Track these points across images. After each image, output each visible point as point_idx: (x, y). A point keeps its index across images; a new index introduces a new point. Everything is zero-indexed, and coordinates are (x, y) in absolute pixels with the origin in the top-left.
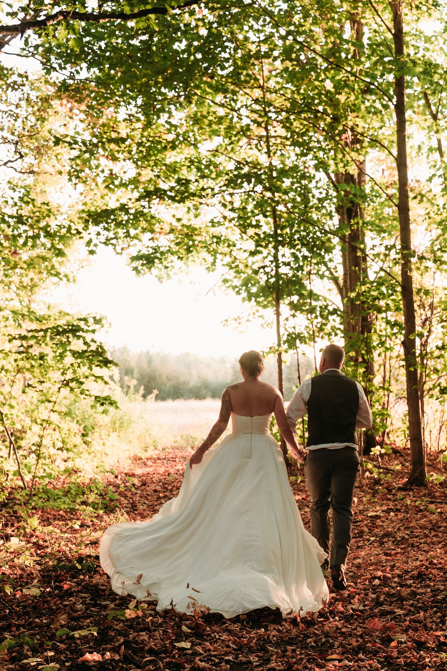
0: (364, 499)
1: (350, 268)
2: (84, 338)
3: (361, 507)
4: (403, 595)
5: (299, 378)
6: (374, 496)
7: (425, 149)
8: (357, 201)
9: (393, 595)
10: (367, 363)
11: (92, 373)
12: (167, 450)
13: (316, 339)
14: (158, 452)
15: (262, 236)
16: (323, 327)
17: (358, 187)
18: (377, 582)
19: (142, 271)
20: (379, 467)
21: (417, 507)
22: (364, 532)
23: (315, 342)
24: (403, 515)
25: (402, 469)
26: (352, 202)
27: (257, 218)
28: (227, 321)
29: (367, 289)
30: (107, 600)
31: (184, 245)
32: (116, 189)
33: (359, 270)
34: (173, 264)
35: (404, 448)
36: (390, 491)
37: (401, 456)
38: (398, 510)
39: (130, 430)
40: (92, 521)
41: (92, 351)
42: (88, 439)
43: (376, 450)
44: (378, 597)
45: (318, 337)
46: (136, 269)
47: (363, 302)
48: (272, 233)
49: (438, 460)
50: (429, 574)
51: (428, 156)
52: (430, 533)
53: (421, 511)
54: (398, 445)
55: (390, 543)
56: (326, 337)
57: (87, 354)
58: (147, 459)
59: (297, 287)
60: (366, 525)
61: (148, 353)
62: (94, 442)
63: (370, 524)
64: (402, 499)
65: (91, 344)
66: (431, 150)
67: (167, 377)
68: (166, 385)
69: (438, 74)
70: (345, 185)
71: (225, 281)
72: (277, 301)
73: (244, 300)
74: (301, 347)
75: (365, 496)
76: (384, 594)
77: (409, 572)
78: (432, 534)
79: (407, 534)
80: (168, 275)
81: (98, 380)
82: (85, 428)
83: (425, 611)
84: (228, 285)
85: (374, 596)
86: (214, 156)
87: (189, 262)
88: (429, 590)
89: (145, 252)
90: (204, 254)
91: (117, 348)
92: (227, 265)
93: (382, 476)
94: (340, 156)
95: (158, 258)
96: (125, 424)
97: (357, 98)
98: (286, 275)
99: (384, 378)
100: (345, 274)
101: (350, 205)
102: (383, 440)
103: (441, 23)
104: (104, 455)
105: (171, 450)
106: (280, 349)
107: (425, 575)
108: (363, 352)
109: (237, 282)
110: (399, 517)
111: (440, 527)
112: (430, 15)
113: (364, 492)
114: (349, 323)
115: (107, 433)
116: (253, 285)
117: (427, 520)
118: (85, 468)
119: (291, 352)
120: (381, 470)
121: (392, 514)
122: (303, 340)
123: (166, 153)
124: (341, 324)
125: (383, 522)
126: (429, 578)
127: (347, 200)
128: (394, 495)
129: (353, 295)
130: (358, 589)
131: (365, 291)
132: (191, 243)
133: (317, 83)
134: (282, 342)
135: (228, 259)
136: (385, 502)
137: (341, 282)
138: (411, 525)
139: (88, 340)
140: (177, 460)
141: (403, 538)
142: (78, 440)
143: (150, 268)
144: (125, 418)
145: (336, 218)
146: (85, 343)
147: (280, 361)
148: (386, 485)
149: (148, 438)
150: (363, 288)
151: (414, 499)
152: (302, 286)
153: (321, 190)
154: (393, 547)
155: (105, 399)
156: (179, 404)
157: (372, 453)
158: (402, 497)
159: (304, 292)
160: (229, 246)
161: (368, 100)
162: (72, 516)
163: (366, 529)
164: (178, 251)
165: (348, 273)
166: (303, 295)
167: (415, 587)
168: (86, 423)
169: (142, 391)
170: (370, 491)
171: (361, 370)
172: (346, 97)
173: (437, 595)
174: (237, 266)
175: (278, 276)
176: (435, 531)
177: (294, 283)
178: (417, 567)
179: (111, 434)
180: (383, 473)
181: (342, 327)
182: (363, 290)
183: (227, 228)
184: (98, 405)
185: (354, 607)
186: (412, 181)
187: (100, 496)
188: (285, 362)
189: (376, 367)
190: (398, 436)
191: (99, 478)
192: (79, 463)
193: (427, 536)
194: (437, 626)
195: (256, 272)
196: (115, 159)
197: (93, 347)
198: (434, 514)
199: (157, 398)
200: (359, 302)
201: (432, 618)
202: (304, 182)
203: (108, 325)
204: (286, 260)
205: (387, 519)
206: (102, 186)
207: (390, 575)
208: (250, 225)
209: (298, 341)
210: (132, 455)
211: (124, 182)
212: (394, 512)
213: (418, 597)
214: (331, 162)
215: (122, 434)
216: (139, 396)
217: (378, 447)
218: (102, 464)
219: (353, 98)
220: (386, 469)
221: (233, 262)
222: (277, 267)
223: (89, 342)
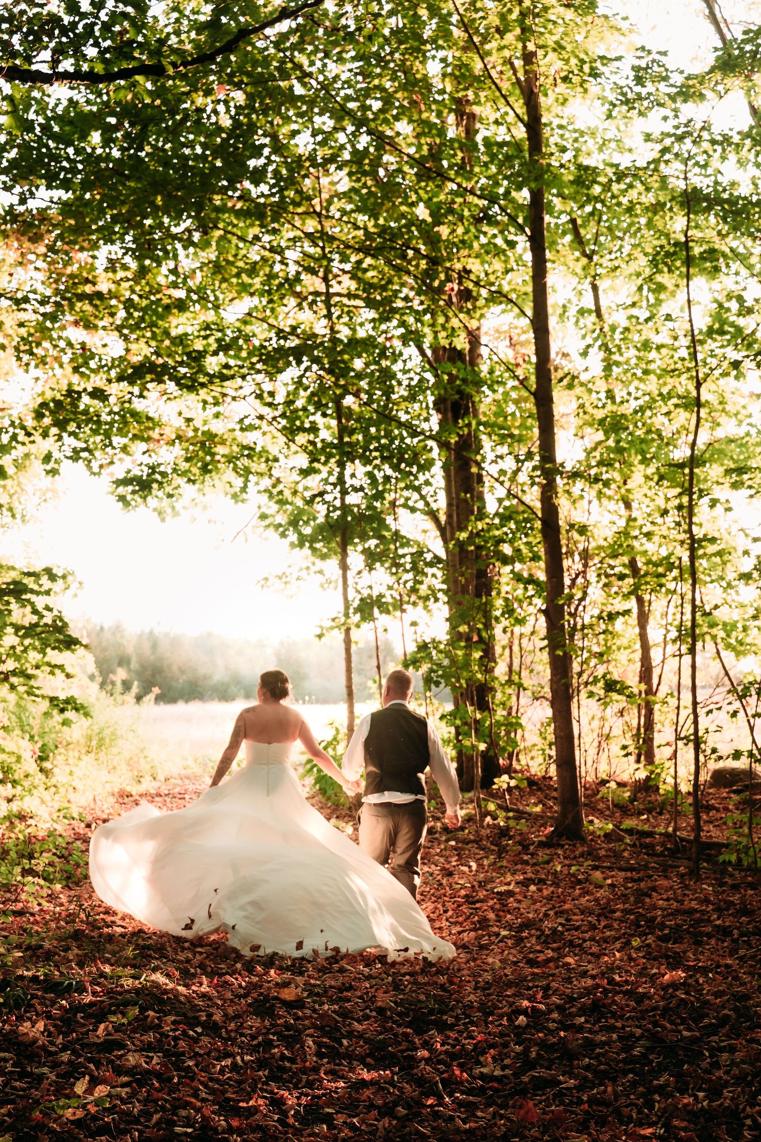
0: (486, 862)
1: (458, 495)
2: (33, 604)
3: (481, 876)
4: (570, 1047)
5: (378, 667)
6: (500, 857)
7: (572, 311)
8: (468, 390)
9: (551, 1048)
10: (485, 644)
11: (46, 660)
12: (172, 781)
13: (405, 606)
14: (158, 784)
15: (319, 445)
16: (418, 586)
17: (469, 368)
18: (522, 1020)
19: (133, 503)
20: (507, 809)
21: (573, 875)
22: (488, 920)
23: (403, 611)
24: (551, 889)
25: (543, 811)
26: (460, 392)
27: (312, 418)
28: (266, 579)
29: (485, 527)
30: (44, 1065)
31: (198, 461)
32: (92, 375)
33: (472, 497)
34: (180, 491)
35: (544, 777)
36: (525, 848)
37: (540, 789)
38: (542, 881)
39: (114, 750)
40: (39, 904)
41: (46, 625)
42: (47, 765)
43: (502, 781)
44: (526, 1051)
45: (408, 603)
46: (122, 498)
47: (479, 548)
48: (336, 441)
49: (599, 796)
50: (610, 1005)
51: (577, 322)
52: (599, 921)
53: (579, 882)
54: (533, 773)
55: (533, 940)
56: (421, 604)
57: (39, 629)
58: (141, 795)
59: (375, 525)
60: (492, 908)
61: (151, 633)
62: (55, 770)
63: (497, 906)
64: (548, 862)
65: (45, 613)
66: (582, 312)
67: (180, 668)
68: (178, 680)
69: (599, 183)
70: (449, 364)
71: (263, 517)
72: (344, 547)
73: (292, 545)
74: (382, 619)
75: (487, 857)
76: (536, 1044)
77: (575, 1000)
78: (603, 924)
79: (560, 924)
80: (173, 508)
81: (57, 671)
82: (43, 749)
83: (614, 1080)
84: (267, 522)
85: (518, 1048)
86: (245, 323)
87: (207, 489)
88: (615, 1036)
89: (136, 472)
90: (228, 474)
91: (106, 626)
92: (265, 491)
93: (512, 823)
94: (441, 320)
95: (157, 481)
96: (107, 740)
97: (467, 232)
98: (358, 506)
99: (510, 667)
100: (449, 505)
101: (457, 397)
102: (511, 764)
103: (603, 105)
104: (71, 789)
105: (179, 782)
106: (349, 621)
107: (604, 1006)
108: (480, 626)
109: (282, 519)
110: (545, 893)
111: (614, 912)
112: (586, 91)
113: (483, 849)
114: (456, 581)
115: (77, 754)
116: (306, 523)
117: (591, 898)
118: (39, 813)
119: (366, 626)
120: (511, 814)
121: (533, 888)
122: (384, 609)
123: (171, 318)
124: (443, 582)
125: (519, 902)
126: (611, 1012)
127: (452, 389)
128: (532, 855)
129: (463, 536)
130: (489, 1034)
131: (483, 530)
132: (208, 458)
133: (404, 208)
134: (351, 611)
135: (266, 482)
136: (519, 866)
137: (443, 518)
138: (567, 906)
139: (40, 607)
140: (187, 797)
141: (554, 930)
142: (30, 765)
143: (145, 498)
144: (107, 732)
145: (435, 418)
146: (35, 612)
147: (348, 642)
148: (518, 838)
149: (142, 761)
150: (480, 525)
151: (567, 862)
152: (382, 522)
153: (412, 375)
154: (538, 948)
155: (67, 701)
156: (194, 707)
157: (495, 787)
158: (546, 858)
159: (386, 534)
160: (267, 460)
161: (485, 234)
162: (8, 895)
163: (491, 916)
164: (189, 471)
165: (455, 502)
166: (384, 537)
167: (590, 1032)
168: (46, 739)
169: (135, 689)
170: (493, 847)
171: (477, 655)
172: (449, 230)
173: (632, 1048)
174: (281, 492)
175: (345, 508)
176: (606, 917)
177: (370, 519)
178: (588, 991)
179: (84, 757)
180: (514, 818)
181: (445, 587)
182: (480, 527)
183: (264, 434)
184: (55, 712)
185: (485, 1070)
186: (557, 354)
187: (59, 857)
188: (356, 643)
189: (498, 650)
190: (532, 758)
191: (60, 828)
192: (28, 804)
193: (593, 927)
194: (640, 1112)
195: (310, 502)
196: (89, 326)
197: (48, 619)
198: (601, 887)
199: (158, 699)
200: (472, 548)
201: (628, 1096)
202: (384, 363)
203: (77, 585)
204: (357, 483)
205: (525, 897)
206: (68, 369)
207: (542, 1007)
208: (302, 429)
209: (376, 611)
210: (116, 790)
211: (104, 363)
212: (535, 884)
213: (598, 1050)
214: (427, 330)
215: (102, 755)
216: (130, 698)
217: (505, 777)
218: (67, 805)
219: (460, 230)
220: (517, 811)
221: (274, 486)
222: (344, 492)
223: (40, 610)
